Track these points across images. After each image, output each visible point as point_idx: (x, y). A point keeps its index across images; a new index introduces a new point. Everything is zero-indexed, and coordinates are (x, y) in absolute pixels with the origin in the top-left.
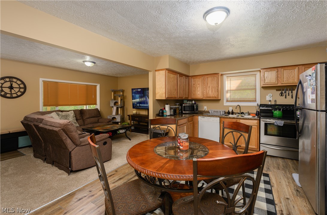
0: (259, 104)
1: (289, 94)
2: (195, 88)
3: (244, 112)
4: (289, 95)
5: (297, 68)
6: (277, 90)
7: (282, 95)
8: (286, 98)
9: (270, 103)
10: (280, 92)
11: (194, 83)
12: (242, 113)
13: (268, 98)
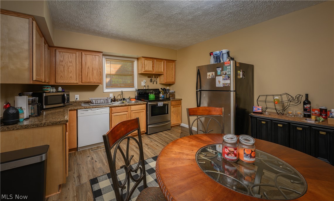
0: (137, 89)
1: (155, 80)
2: (64, 68)
3: (126, 98)
4: (155, 82)
5: (163, 61)
6: (148, 77)
7: (151, 82)
8: (153, 84)
9: (145, 88)
10: (150, 79)
11: (62, 59)
12: (124, 99)
13: (143, 84)
